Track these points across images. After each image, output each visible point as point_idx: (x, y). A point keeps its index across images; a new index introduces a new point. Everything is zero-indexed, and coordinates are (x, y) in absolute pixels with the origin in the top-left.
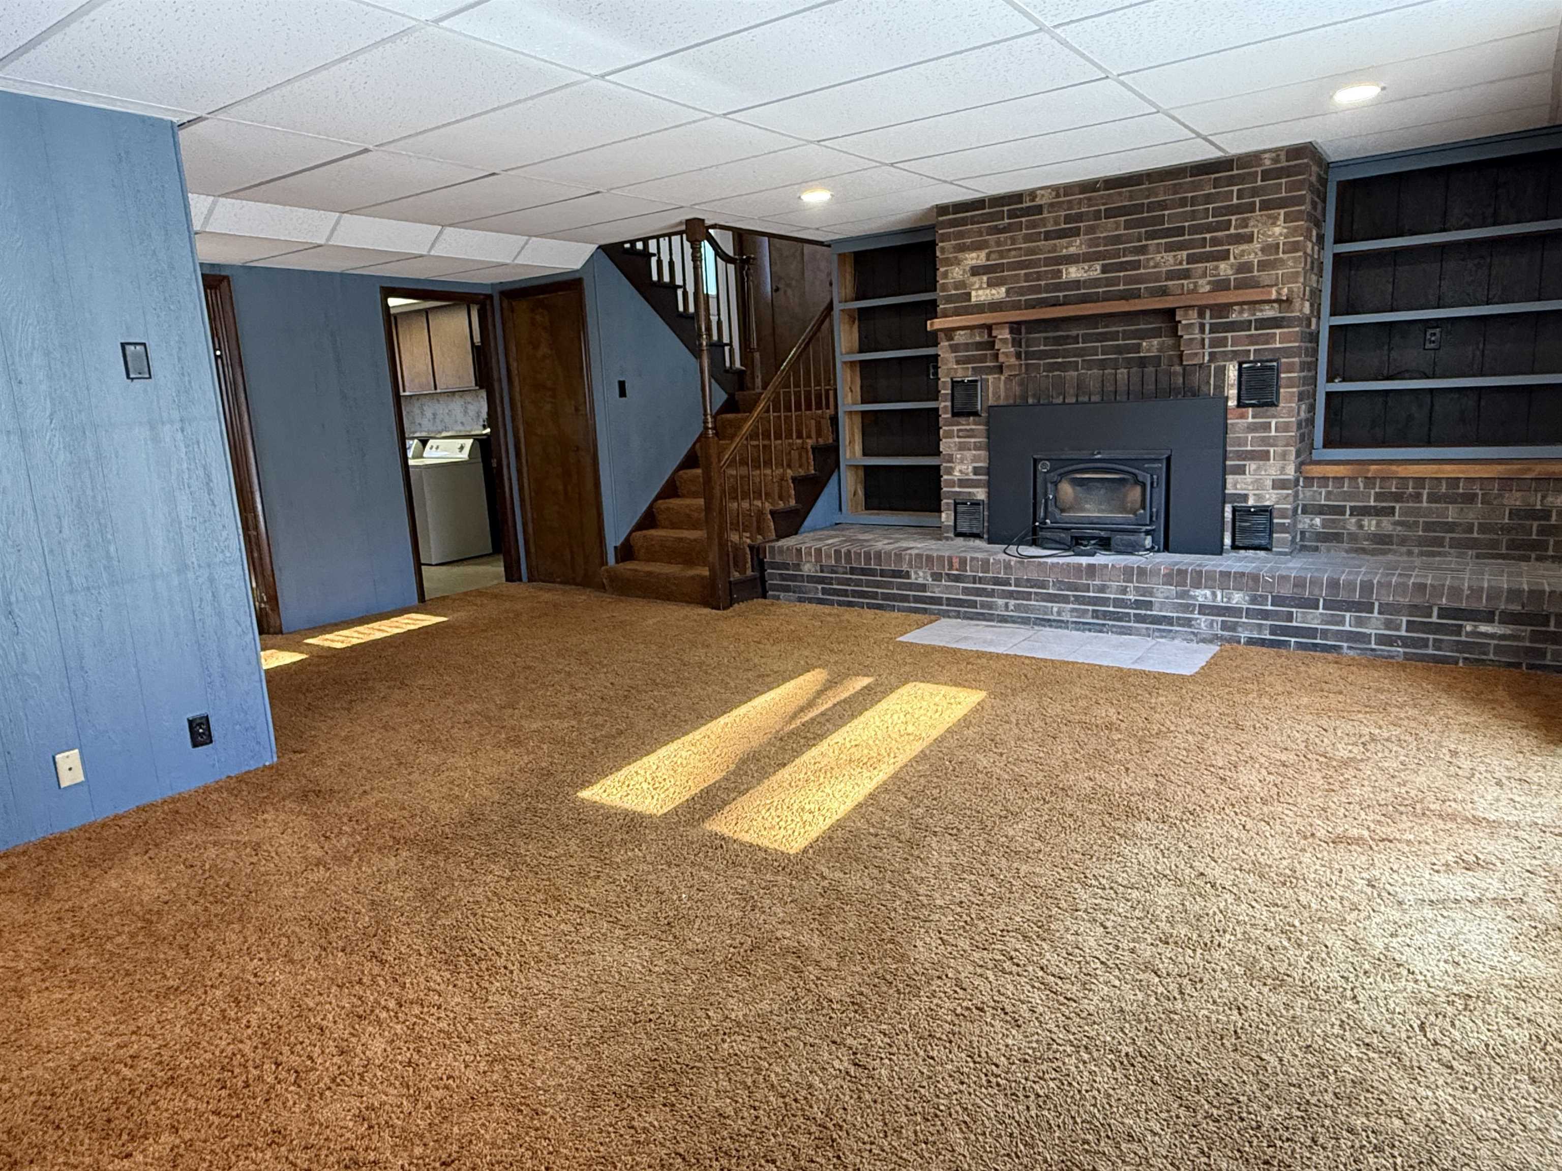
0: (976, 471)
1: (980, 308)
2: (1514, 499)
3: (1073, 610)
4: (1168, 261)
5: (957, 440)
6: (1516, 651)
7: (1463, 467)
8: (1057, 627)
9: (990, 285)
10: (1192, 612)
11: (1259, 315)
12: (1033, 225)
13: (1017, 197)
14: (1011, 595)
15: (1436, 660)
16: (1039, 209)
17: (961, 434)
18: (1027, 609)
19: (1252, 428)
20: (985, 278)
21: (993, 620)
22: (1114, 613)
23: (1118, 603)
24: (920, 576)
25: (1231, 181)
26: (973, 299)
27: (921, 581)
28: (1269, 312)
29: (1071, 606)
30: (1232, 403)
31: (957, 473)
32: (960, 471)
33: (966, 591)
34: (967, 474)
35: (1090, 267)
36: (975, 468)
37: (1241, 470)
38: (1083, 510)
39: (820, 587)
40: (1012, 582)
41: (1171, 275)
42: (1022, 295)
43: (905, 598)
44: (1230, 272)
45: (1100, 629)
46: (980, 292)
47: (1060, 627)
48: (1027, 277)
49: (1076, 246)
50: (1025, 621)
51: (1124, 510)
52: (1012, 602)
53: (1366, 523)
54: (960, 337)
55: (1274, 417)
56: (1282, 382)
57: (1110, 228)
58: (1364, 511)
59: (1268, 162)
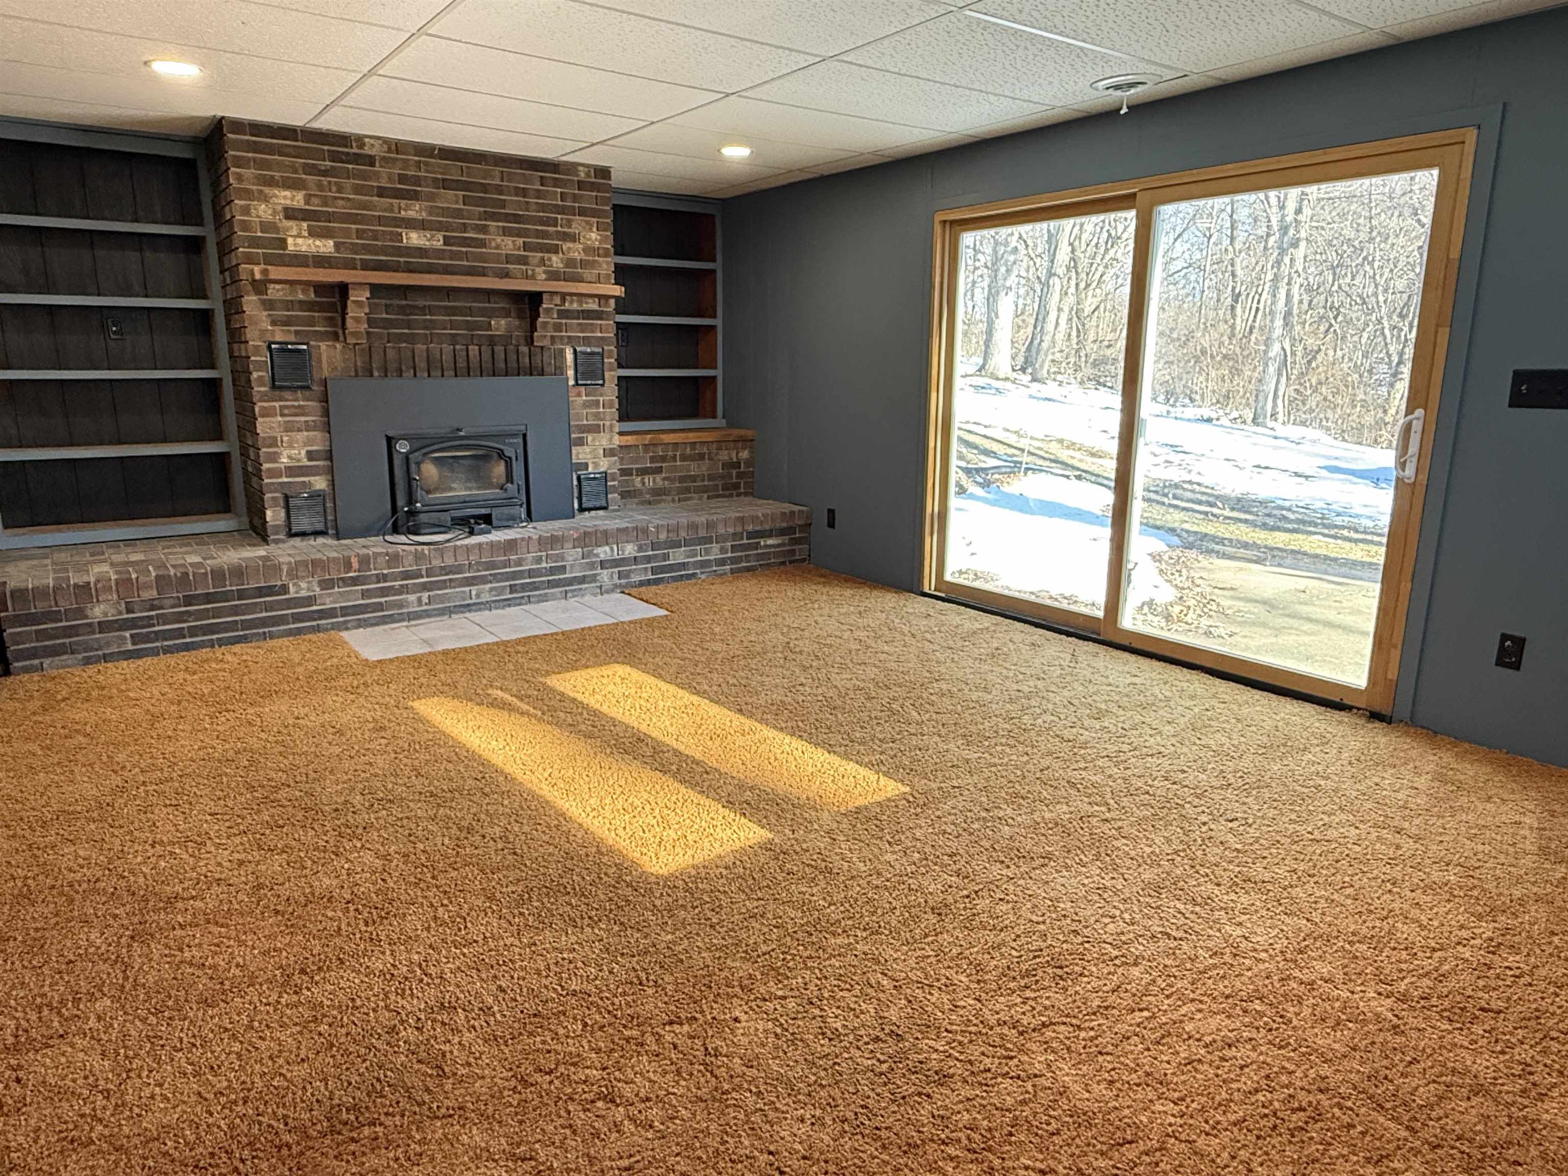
0: (311, 455)
1: (300, 260)
2: (724, 456)
3: (491, 590)
4: (509, 245)
5: (280, 419)
6: (782, 553)
7: (699, 434)
8: (476, 611)
9: (313, 234)
10: (596, 569)
11: (585, 307)
12: (364, 176)
13: (343, 139)
14: (425, 587)
15: (748, 569)
16: (370, 160)
17: (286, 411)
18: (442, 599)
19: (586, 405)
20: (305, 225)
21: (403, 620)
22: (531, 583)
23: (531, 573)
24: (301, 588)
25: (556, 183)
26: (291, 248)
27: (303, 593)
28: (592, 305)
29: (490, 585)
30: (572, 382)
31: (285, 460)
32: (290, 457)
33: (365, 594)
34: (299, 461)
35: (433, 236)
36: (308, 452)
37: (581, 442)
38: (451, 489)
39: (127, 634)
40: (424, 573)
41: (509, 259)
42: (356, 254)
43: (282, 620)
44: (561, 265)
45: (517, 602)
46: (300, 241)
47: (480, 610)
48: (360, 234)
49: (414, 211)
50: (442, 612)
51: (490, 486)
52: (425, 596)
53: (646, 480)
54: (275, 292)
55: (601, 395)
56: (606, 366)
57: (450, 199)
58: (643, 472)
59: (582, 175)
